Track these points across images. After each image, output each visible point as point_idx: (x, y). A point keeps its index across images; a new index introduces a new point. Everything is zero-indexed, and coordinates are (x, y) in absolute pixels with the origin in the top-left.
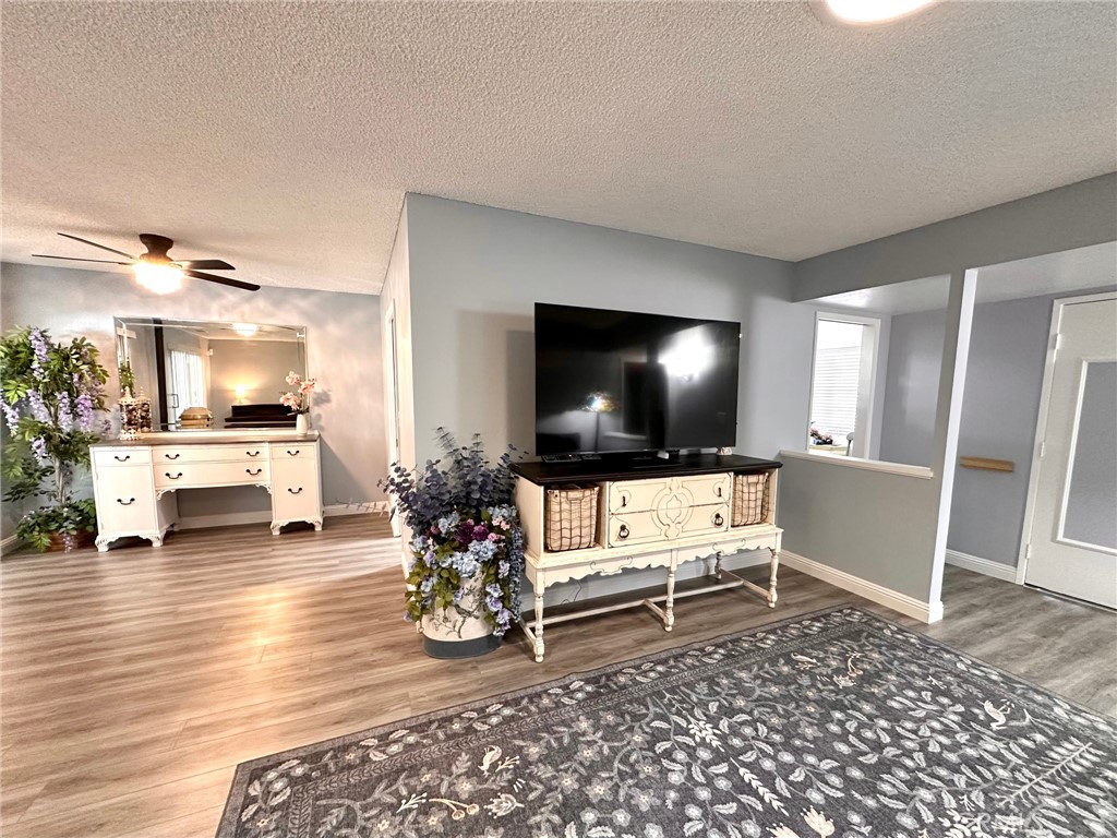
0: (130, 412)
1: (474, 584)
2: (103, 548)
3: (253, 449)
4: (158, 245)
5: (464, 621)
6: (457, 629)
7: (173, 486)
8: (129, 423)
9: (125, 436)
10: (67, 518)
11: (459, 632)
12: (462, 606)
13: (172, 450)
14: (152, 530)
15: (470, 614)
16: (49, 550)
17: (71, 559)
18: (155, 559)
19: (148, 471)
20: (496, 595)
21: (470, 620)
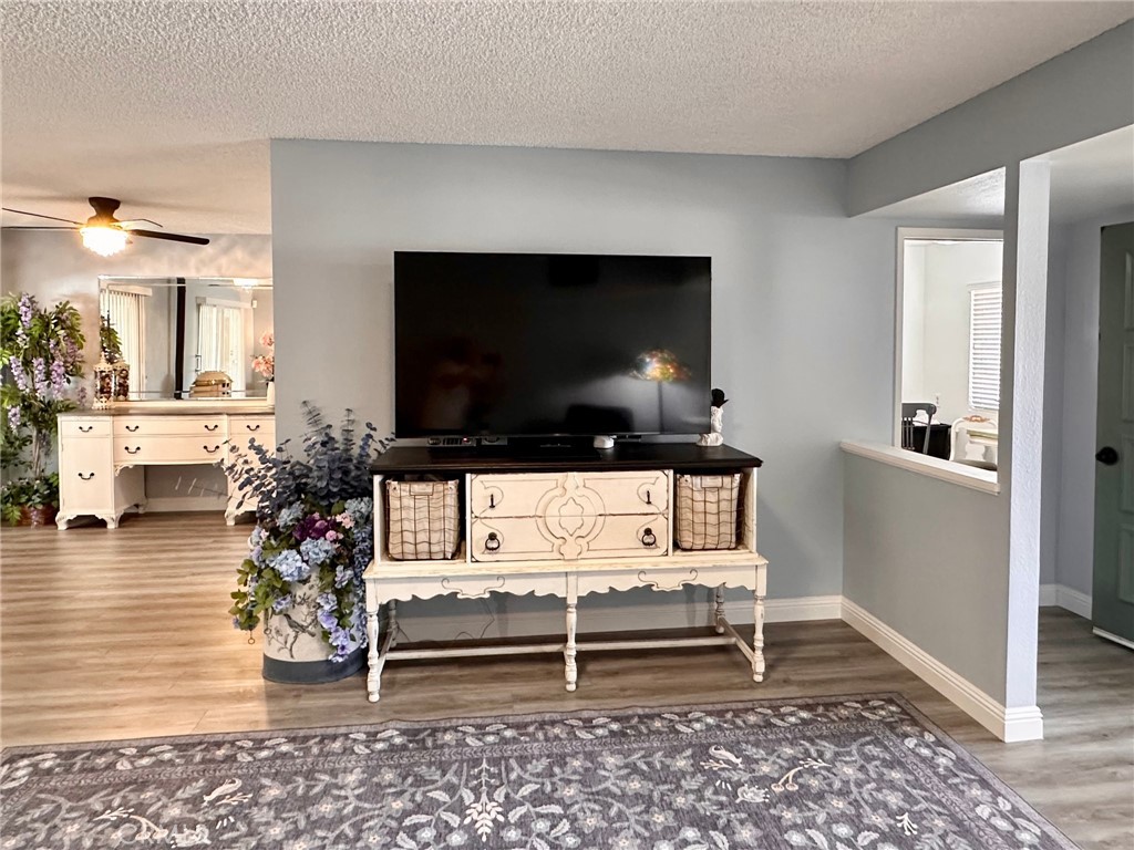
0: (103, 379)
1: (309, 593)
2: (62, 526)
3: (211, 422)
4: (106, 206)
5: (296, 637)
6: (288, 645)
7: (132, 461)
8: (102, 391)
9: (98, 405)
10: (37, 491)
11: (291, 650)
12: (294, 618)
13: (132, 421)
14: (108, 511)
15: (303, 629)
16: (20, 524)
17: (35, 534)
18: (109, 542)
19: (108, 443)
20: (327, 607)
21: (304, 637)
